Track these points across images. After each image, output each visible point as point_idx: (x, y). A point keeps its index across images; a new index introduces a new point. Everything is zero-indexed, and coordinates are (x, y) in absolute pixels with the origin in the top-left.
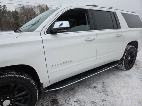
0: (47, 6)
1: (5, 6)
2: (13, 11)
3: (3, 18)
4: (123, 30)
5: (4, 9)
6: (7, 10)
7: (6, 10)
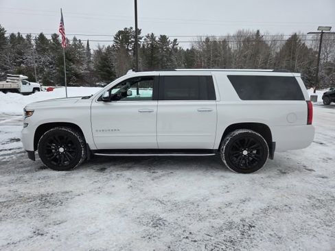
0: (258, 31)
1: (175, 40)
2: (188, 50)
3: (169, 64)
4: (221, 103)
5: (173, 47)
6: (178, 48)
7: (176, 49)
